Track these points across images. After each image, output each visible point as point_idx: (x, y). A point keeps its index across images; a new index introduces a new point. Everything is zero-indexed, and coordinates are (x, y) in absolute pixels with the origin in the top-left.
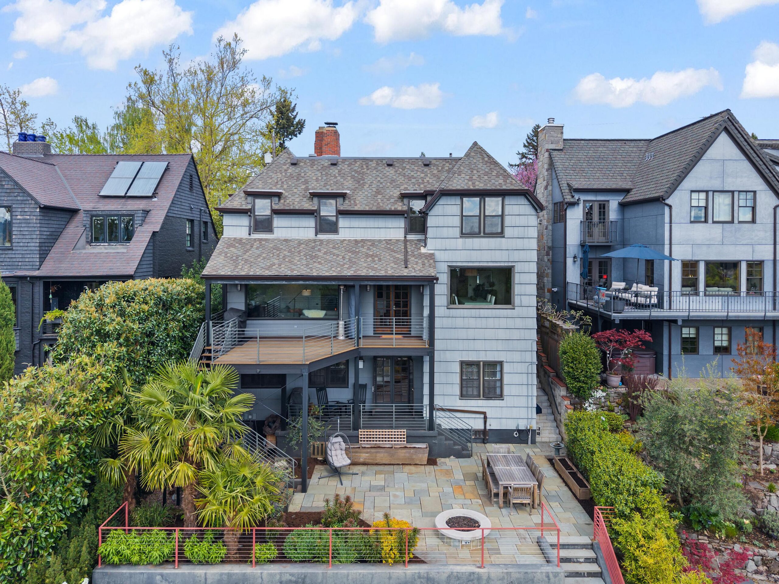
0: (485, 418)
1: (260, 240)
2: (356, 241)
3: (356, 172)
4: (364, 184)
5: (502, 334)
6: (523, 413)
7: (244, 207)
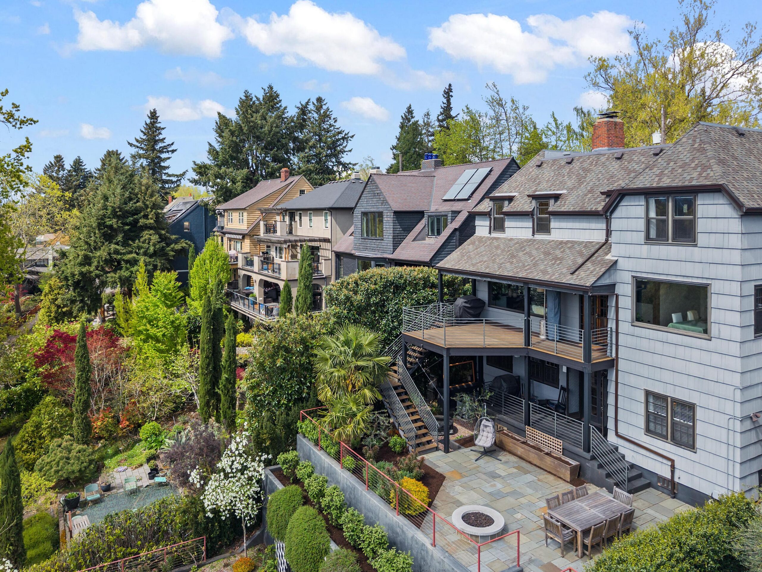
0: (673, 467)
1: (495, 238)
2: (561, 243)
3: (584, 169)
4: (583, 183)
6: (721, 479)
7: (486, 210)
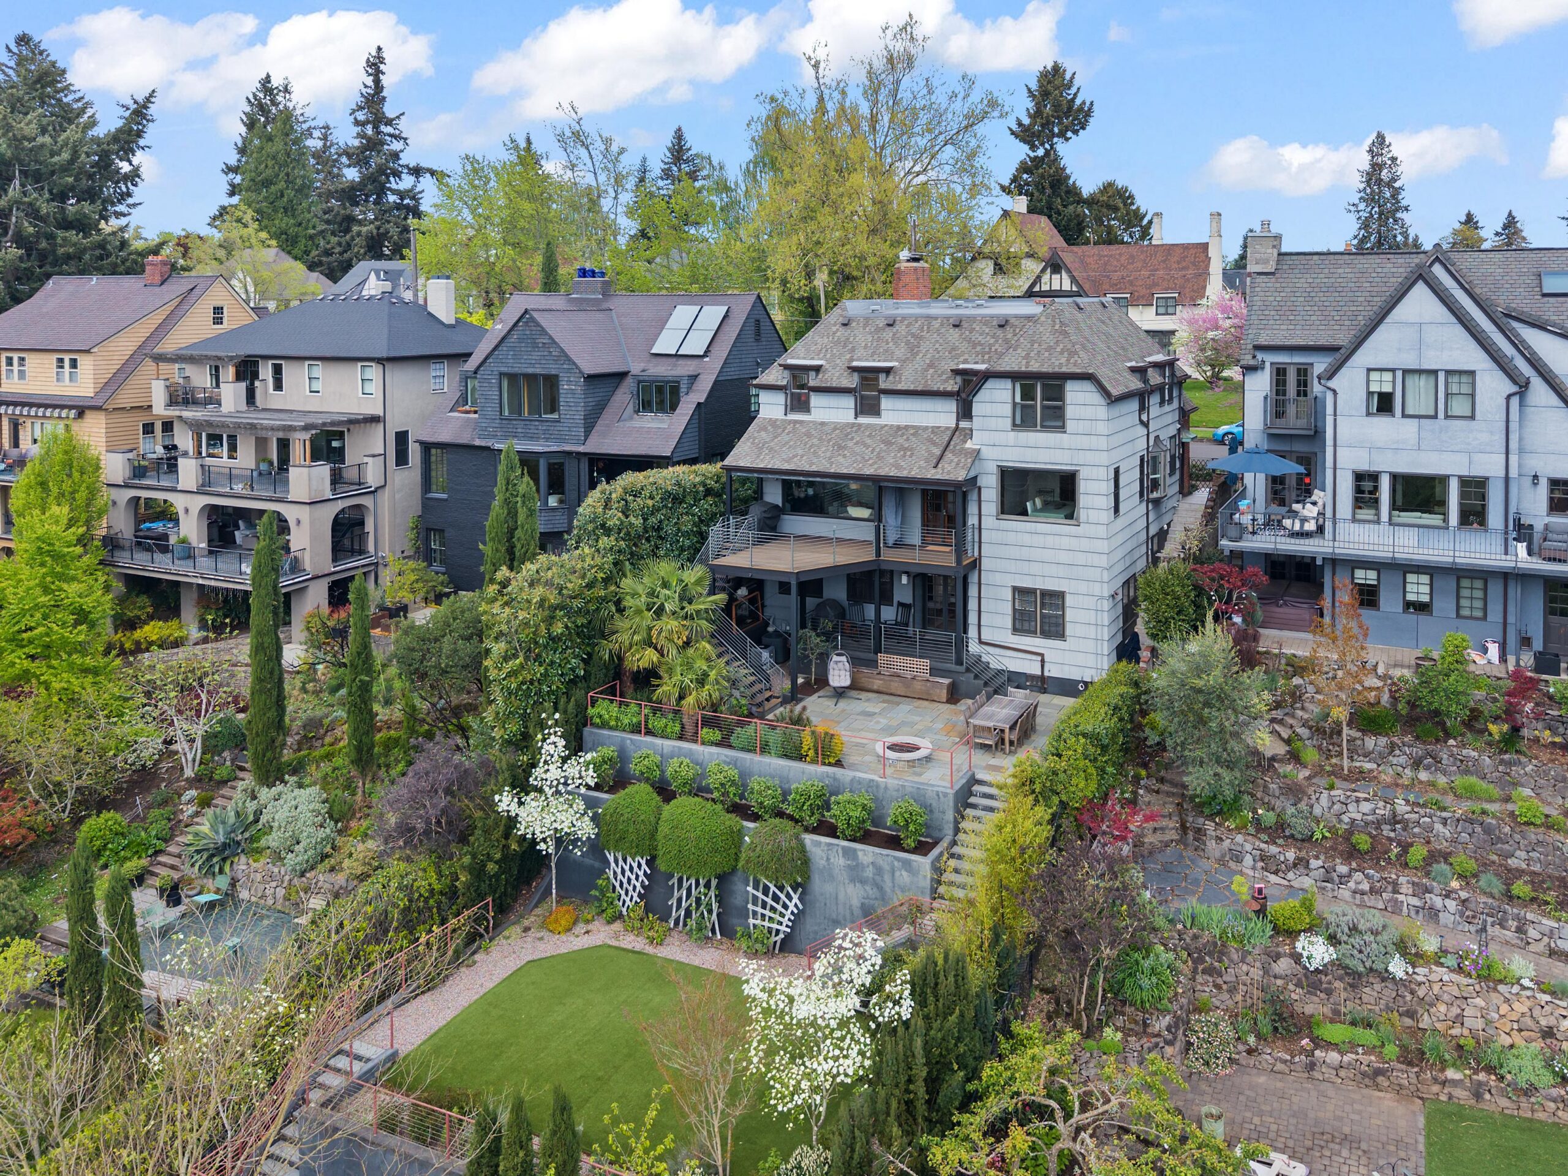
0: (1043, 661)
1: (796, 422)
2: (899, 428)
3: (913, 335)
4: (917, 353)
5: (1064, 557)
6: (1091, 661)
7: (779, 383)
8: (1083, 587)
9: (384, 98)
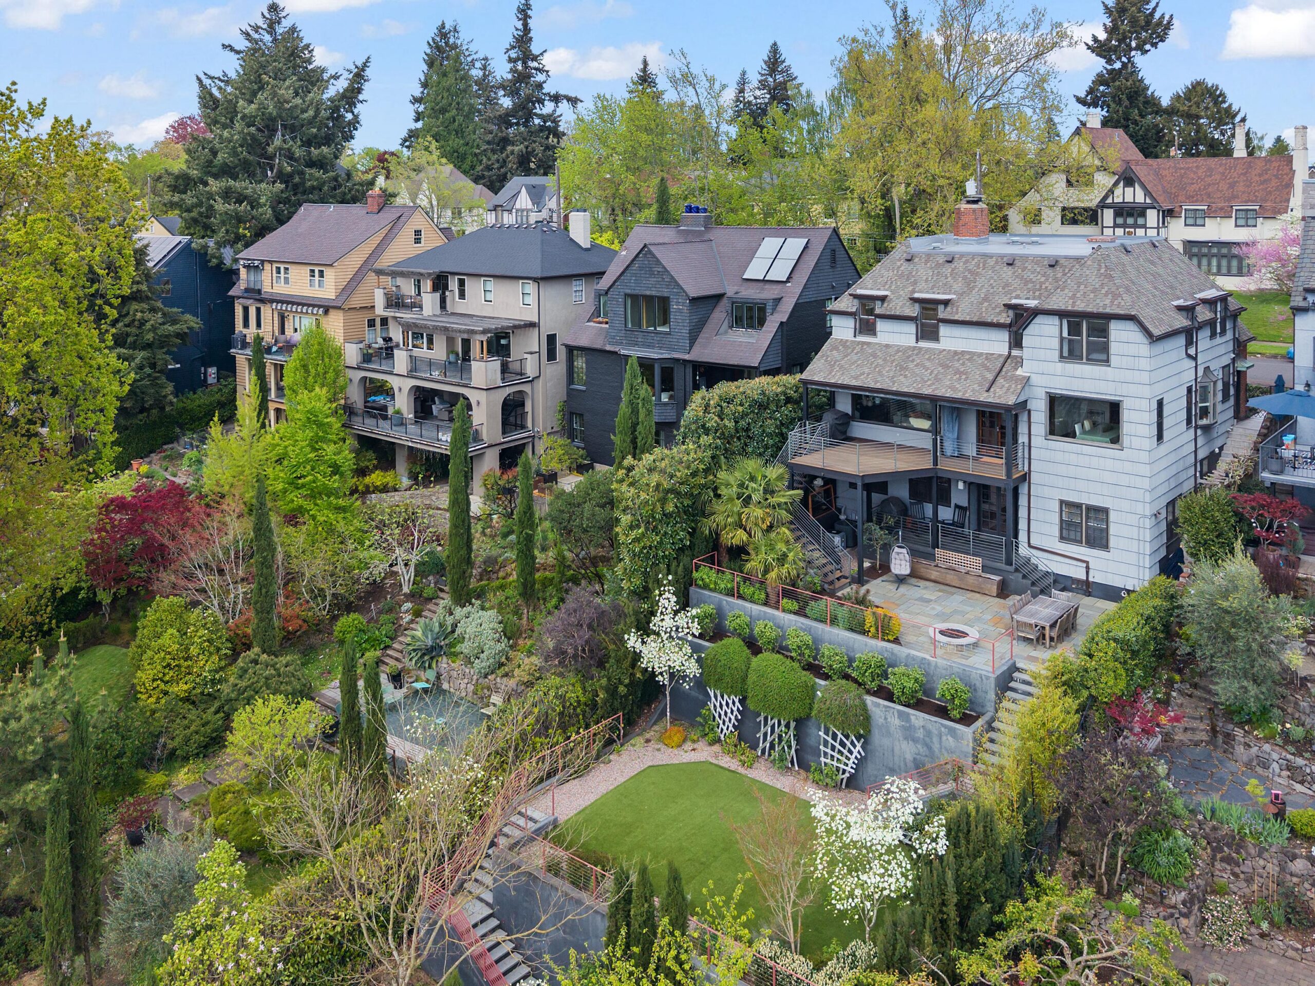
0: (1088, 568)
1: (864, 343)
2: (956, 353)
3: (970, 271)
4: (973, 288)
5: (1108, 477)
6: (1133, 572)
7: (849, 310)
8: (1125, 505)
9: (531, 39)
